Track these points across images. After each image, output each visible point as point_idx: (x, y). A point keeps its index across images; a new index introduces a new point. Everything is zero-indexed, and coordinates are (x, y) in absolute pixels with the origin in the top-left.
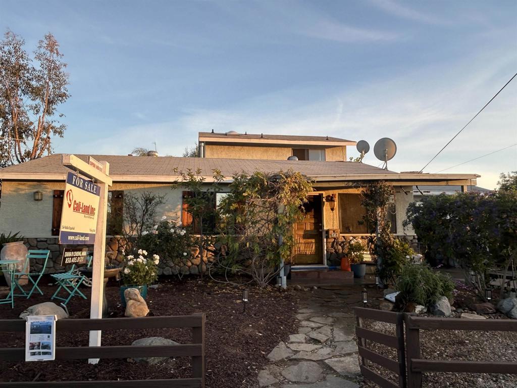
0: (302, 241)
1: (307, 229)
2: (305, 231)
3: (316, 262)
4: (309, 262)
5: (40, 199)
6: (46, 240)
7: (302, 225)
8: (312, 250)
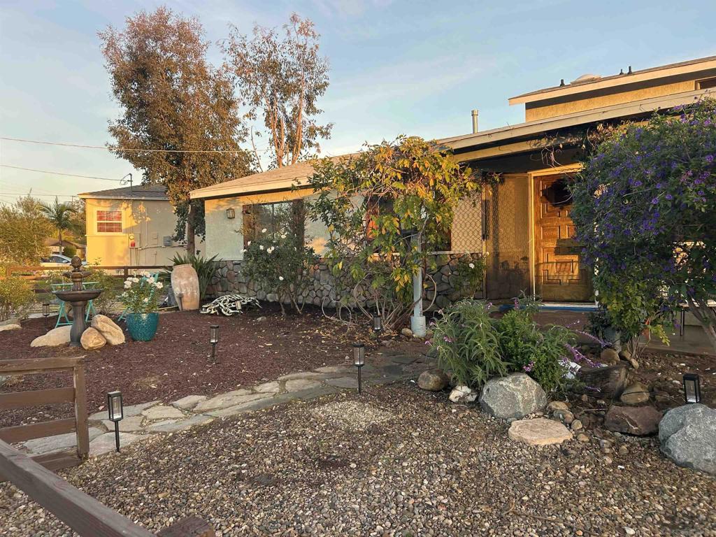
0: (552, 258)
1: (562, 238)
2: (560, 241)
3: (582, 298)
4: (566, 298)
5: (233, 216)
6: (239, 262)
7: (554, 230)
8: (572, 276)
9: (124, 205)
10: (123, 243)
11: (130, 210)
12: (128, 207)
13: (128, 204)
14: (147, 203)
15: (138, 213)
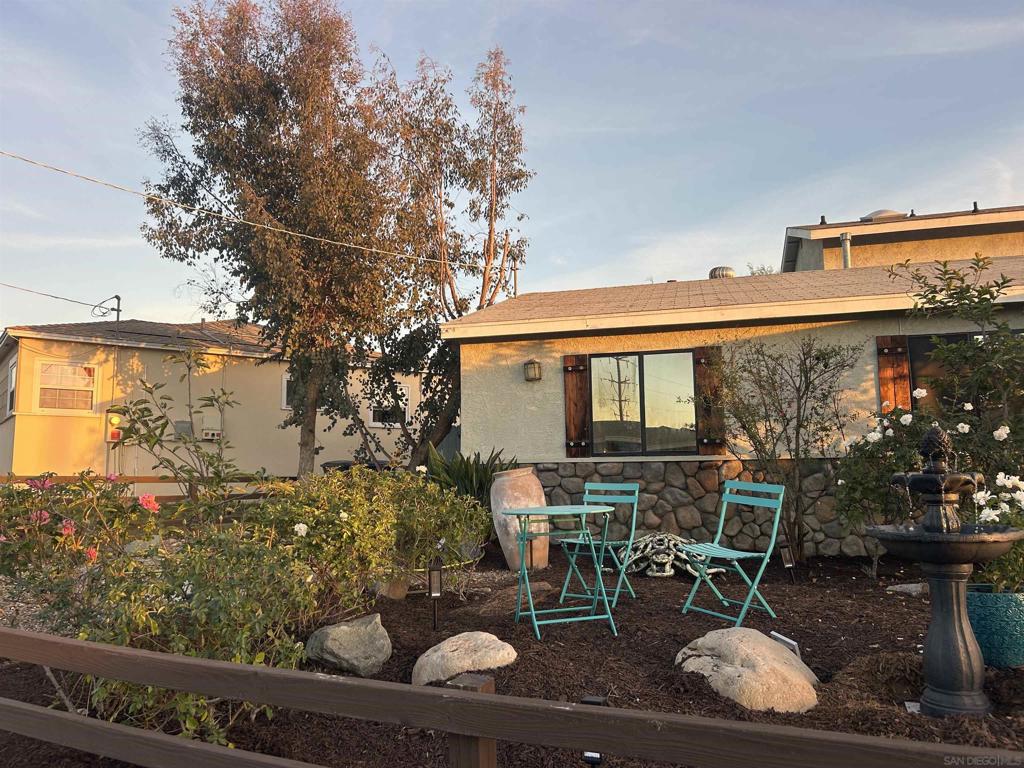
5: (537, 376)
6: (556, 466)
9: (100, 355)
10: (92, 431)
11: (110, 367)
12: (106, 361)
13: (107, 355)
14: (146, 355)
15: (127, 373)
